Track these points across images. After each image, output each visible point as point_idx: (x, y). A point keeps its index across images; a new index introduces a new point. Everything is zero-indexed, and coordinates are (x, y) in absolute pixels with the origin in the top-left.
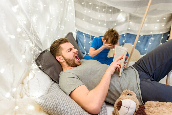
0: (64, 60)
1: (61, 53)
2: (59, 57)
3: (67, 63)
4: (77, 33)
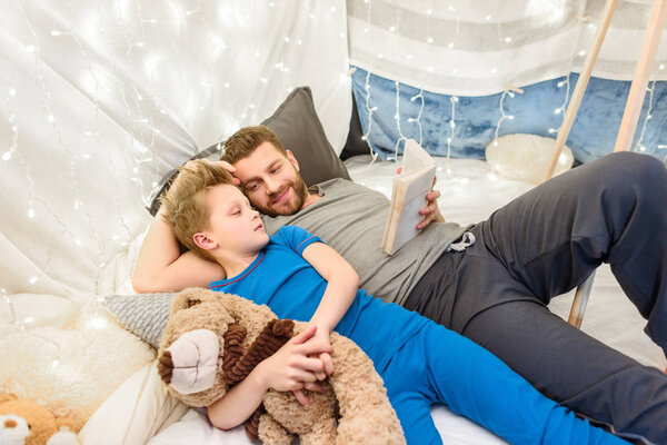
4: (353, 76)
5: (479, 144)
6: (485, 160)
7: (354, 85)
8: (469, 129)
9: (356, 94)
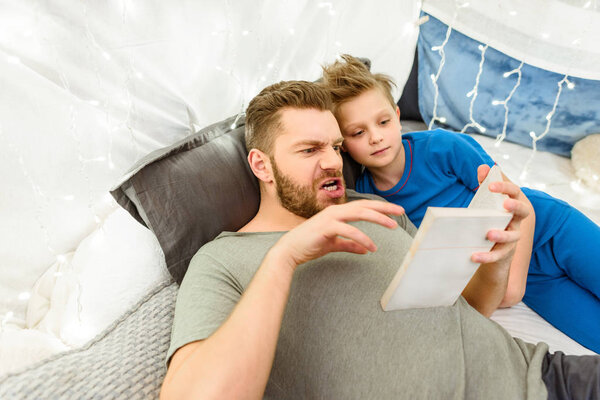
0: (272, 177)
1: (271, 146)
2: (259, 156)
3: (280, 193)
4: (422, 27)
5: (569, 137)
6: (569, 157)
7: (422, 38)
8: (563, 118)
9: (420, 50)
